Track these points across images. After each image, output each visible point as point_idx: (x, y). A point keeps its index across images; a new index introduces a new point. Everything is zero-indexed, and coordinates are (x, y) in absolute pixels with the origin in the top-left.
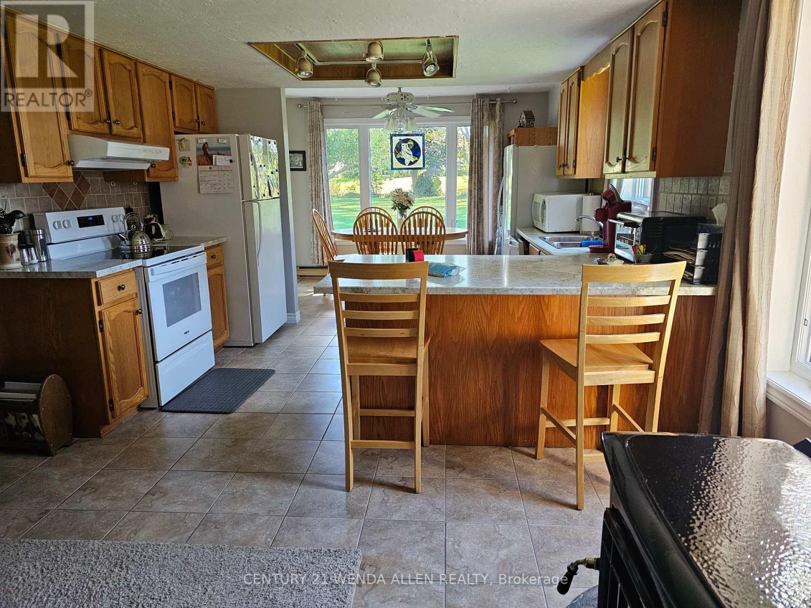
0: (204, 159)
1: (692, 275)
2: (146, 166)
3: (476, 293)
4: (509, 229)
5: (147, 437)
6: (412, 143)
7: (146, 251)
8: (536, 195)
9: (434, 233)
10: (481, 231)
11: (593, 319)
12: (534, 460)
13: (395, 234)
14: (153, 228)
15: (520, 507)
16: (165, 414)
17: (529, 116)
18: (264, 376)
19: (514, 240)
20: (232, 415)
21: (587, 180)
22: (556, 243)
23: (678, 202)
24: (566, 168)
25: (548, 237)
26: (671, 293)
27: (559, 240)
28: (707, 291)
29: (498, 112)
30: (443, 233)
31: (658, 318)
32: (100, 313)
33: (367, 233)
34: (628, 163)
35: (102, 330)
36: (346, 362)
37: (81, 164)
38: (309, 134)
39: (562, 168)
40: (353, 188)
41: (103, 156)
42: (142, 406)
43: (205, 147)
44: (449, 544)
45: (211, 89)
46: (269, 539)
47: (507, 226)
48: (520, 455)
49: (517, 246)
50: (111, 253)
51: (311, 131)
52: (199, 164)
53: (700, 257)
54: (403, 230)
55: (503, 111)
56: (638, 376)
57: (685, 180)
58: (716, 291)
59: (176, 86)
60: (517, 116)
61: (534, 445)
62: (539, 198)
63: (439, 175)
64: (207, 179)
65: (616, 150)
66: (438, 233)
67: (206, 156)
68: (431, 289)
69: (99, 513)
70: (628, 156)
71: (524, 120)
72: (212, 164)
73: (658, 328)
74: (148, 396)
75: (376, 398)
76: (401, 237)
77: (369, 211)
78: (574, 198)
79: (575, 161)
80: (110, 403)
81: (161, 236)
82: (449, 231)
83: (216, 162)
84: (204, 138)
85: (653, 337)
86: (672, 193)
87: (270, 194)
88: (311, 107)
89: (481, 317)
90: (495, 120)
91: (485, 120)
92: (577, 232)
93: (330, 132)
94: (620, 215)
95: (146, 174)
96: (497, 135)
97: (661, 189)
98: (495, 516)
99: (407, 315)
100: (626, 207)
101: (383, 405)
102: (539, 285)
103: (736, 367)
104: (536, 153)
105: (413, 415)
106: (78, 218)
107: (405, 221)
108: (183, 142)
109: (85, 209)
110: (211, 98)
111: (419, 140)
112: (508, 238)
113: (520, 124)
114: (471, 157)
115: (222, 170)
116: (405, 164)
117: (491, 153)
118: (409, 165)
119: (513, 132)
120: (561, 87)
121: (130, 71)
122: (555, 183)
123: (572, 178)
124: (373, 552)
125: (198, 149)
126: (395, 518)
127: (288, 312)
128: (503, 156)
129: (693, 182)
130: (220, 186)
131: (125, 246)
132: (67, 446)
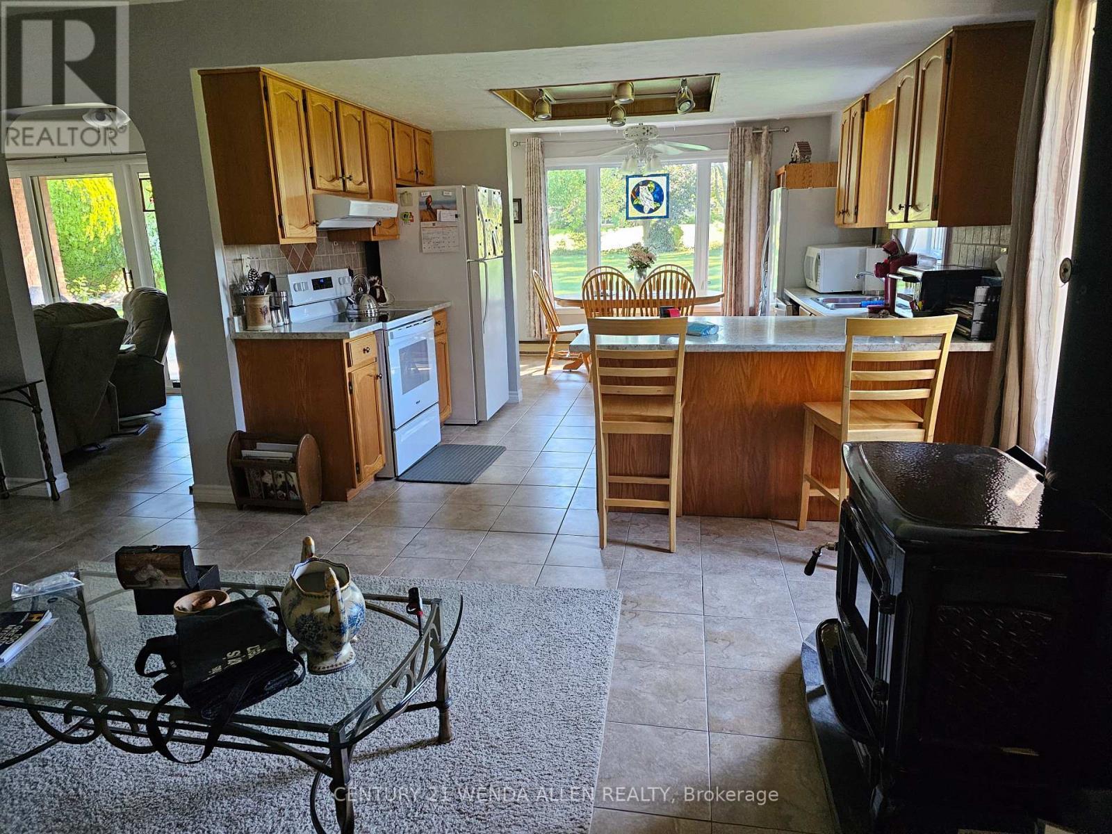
0: (427, 215)
1: (969, 330)
2: (372, 224)
3: (737, 350)
4: (776, 291)
5: (392, 502)
6: (653, 186)
7: (373, 316)
8: (809, 248)
9: (681, 297)
10: (739, 294)
11: (858, 374)
12: (795, 531)
13: (632, 298)
14: (378, 291)
15: (779, 566)
16: (401, 484)
17: (805, 148)
18: (494, 453)
19: (781, 304)
20: (471, 486)
21: (875, 229)
22: (830, 305)
23: (971, 255)
24: (846, 215)
25: (821, 299)
26: (941, 348)
27: (836, 301)
28: (984, 347)
29: (764, 143)
30: (692, 296)
31: (927, 374)
32: (350, 374)
33: (599, 298)
34: (911, 211)
35: (351, 392)
36: (601, 421)
37: (324, 224)
38: (526, 178)
39: (841, 216)
40: (563, 242)
41: (345, 215)
42: (378, 476)
43: (428, 201)
44: (706, 591)
45: (428, 132)
46: (532, 581)
47: (773, 287)
48: (780, 527)
49: (785, 310)
50: (337, 317)
51: (529, 174)
52: (422, 220)
53: (978, 311)
54: (643, 293)
55: (771, 142)
56: (906, 434)
57: (979, 228)
58: (993, 347)
59: (398, 133)
60: (787, 149)
61: (797, 518)
62: (813, 252)
63: (680, 223)
64: (430, 236)
65: (900, 197)
66: (687, 297)
67: (430, 211)
68: (689, 346)
69: (370, 557)
70: (911, 203)
71: (798, 154)
72: (436, 220)
73: (928, 384)
74: (384, 465)
75: (626, 466)
76: (640, 303)
77: (599, 271)
78: (856, 251)
79: (857, 207)
80: (356, 466)
81: (384, 300)
82: (699, 294)
83: (440, 218)
84: (427, 191)
85: (922, 393)
86: (964, 244)
87: (495, 253)
88: (530, 146)
89: (741, 379)
90: (760, 153)
91: (746, 154)
92: (859, 293)
93: (550, 174)
94: (901, 270)
95: (372, 232)
96: (762, 173)
97: (954, 239)
98: (753, 573)
99: (663, 372)
100: (911, 261)
101: (633, 473)
102: (803, 342)
103: (1012, 426)
104: (812, 197)
105: (667, 483)
106: (313, 280)
107: (646, 282)
108: (405, 195)
109: (313, 271)
110: (428, 143)
111: (662, 182)
112: (773, 301)
113: (793, 159)
114: (729, 201)
115: (446, 226)
116: (644, 213)
117: (755, 196)
118: (649, 212)
119: (782, 170)
120: (842, 118)
121: (359, 122)
122: (834, 234)
123: (853, 227)
124: (633, 593)
125: (421, 203)
126: (650, 570)
127: (510, 390)
128: (770, 200)
129: (986, 230)
130: (443, 244)
131: (353, 310)
132: (316, 507)
